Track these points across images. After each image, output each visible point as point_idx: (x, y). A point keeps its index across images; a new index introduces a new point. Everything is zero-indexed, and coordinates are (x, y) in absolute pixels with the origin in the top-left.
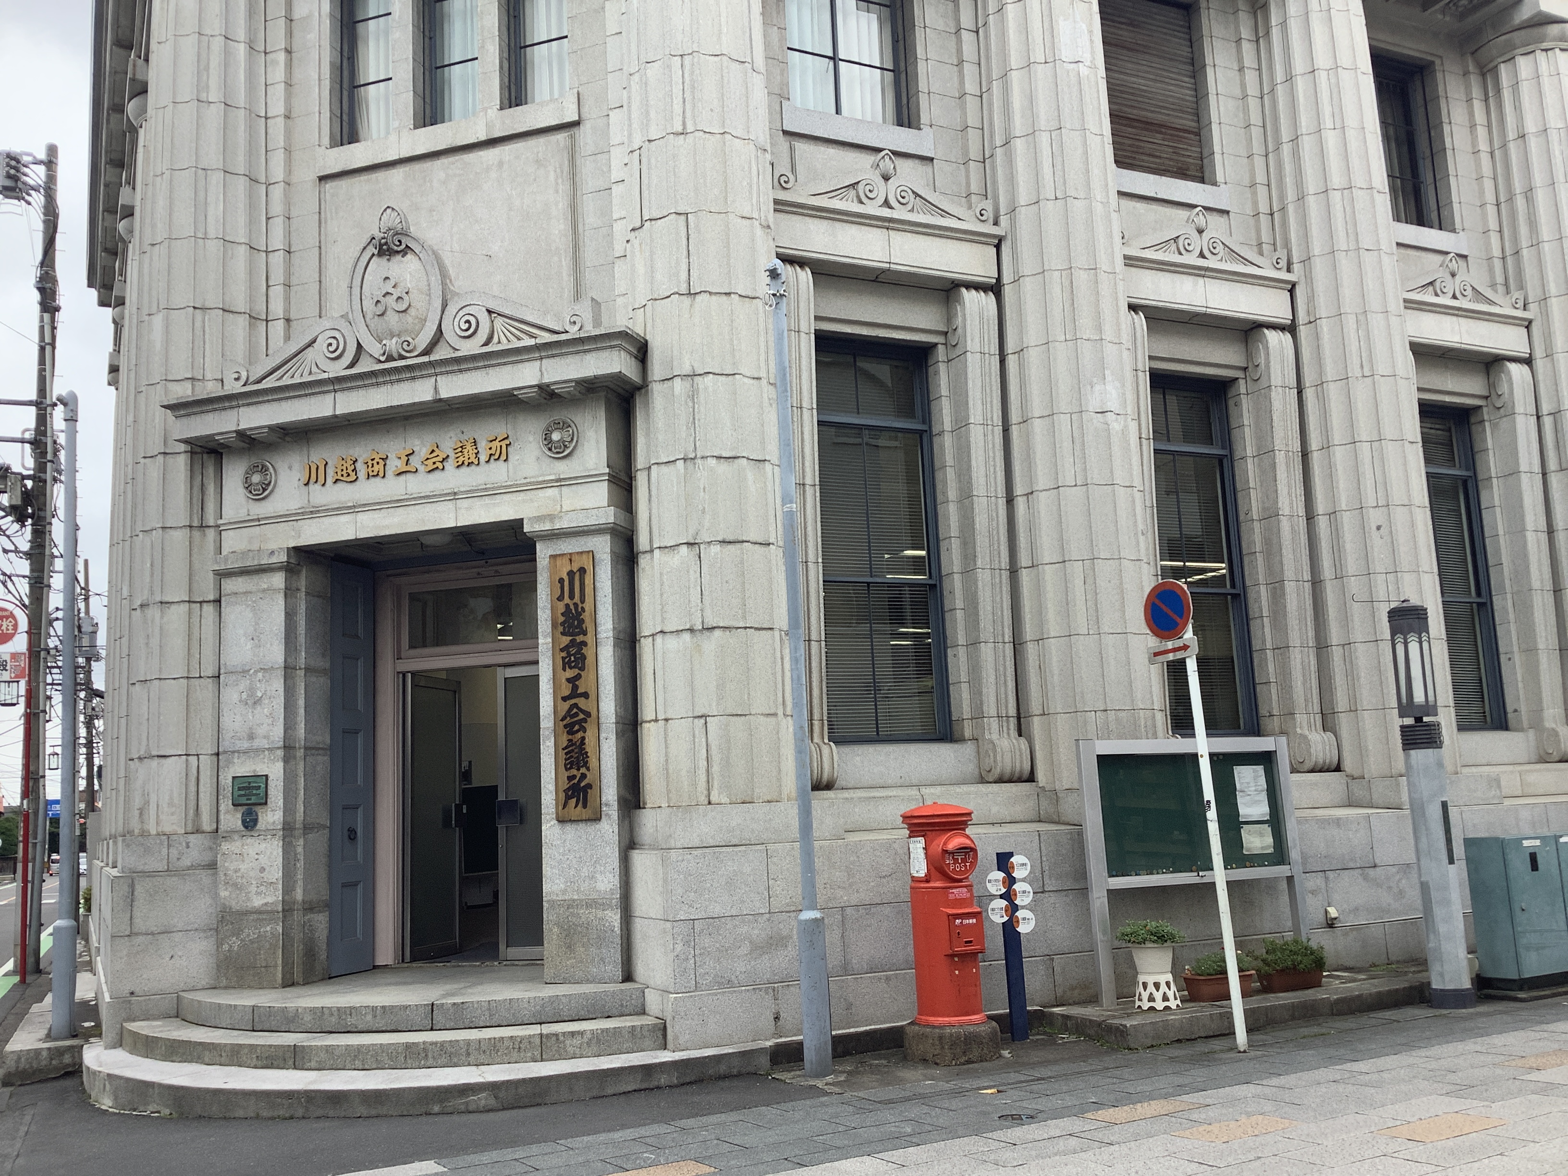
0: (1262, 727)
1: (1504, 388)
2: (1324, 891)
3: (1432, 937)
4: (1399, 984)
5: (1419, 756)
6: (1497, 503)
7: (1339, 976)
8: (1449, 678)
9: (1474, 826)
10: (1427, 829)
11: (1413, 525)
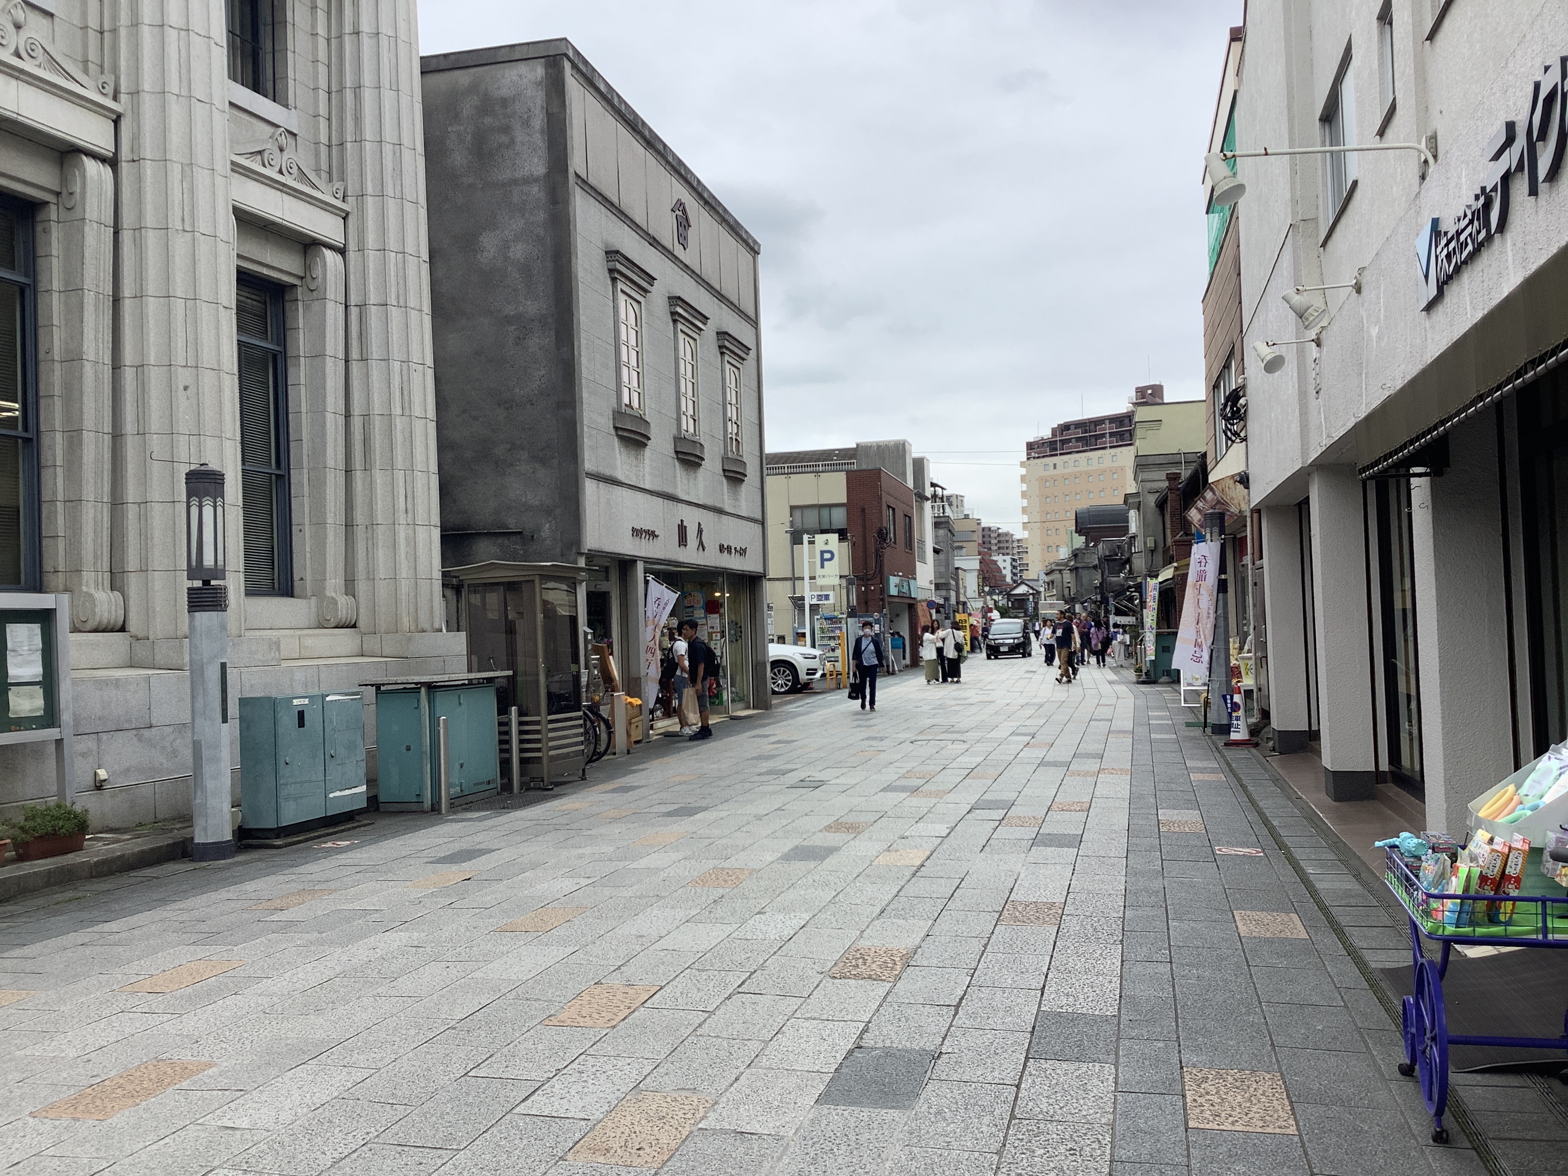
0: (45, 584)
1: (318, 272)
2: (95, 753)
3: (199, 793)
4: (164, 841)
5: (204, 618)
6: (303, 382)
7: (102, 838)
8: (242, 544)
9: (252, 686)
10: (204, 689)
11: (220, 390)
